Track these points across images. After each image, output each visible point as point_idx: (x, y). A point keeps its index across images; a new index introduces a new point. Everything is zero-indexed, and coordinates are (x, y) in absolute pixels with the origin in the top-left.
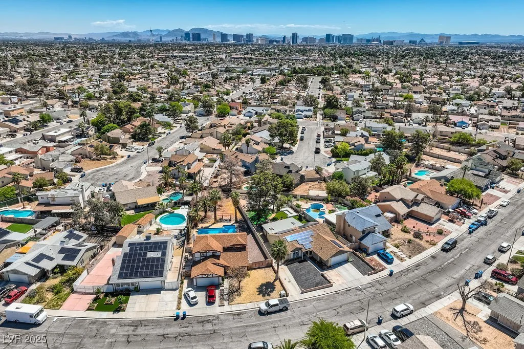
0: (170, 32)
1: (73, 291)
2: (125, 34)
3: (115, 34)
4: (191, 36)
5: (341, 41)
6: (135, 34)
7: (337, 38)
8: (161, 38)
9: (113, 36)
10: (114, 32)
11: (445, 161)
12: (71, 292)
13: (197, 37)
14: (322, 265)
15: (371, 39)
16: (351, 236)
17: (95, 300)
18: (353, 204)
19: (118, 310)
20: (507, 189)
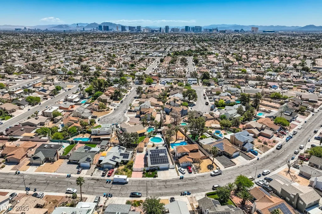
0: (88, 25)
1: (132, 170)
2: (60, 26)
3: (54, 26)
4: (103, 27)
5: (194, 31)
6: (67, 26)
7: (192, 28)
8: (84, 29)
9: (53, 27)
10: (53, 25)
11: (270, 108)
12: (132, 171)
13: (106, 28)
14: (229, 157)
15: (212, 29)
16: (238, 144)
17: (144, 173)
18: (234, 130)
19: (155, 177)
20: (300, 121)
